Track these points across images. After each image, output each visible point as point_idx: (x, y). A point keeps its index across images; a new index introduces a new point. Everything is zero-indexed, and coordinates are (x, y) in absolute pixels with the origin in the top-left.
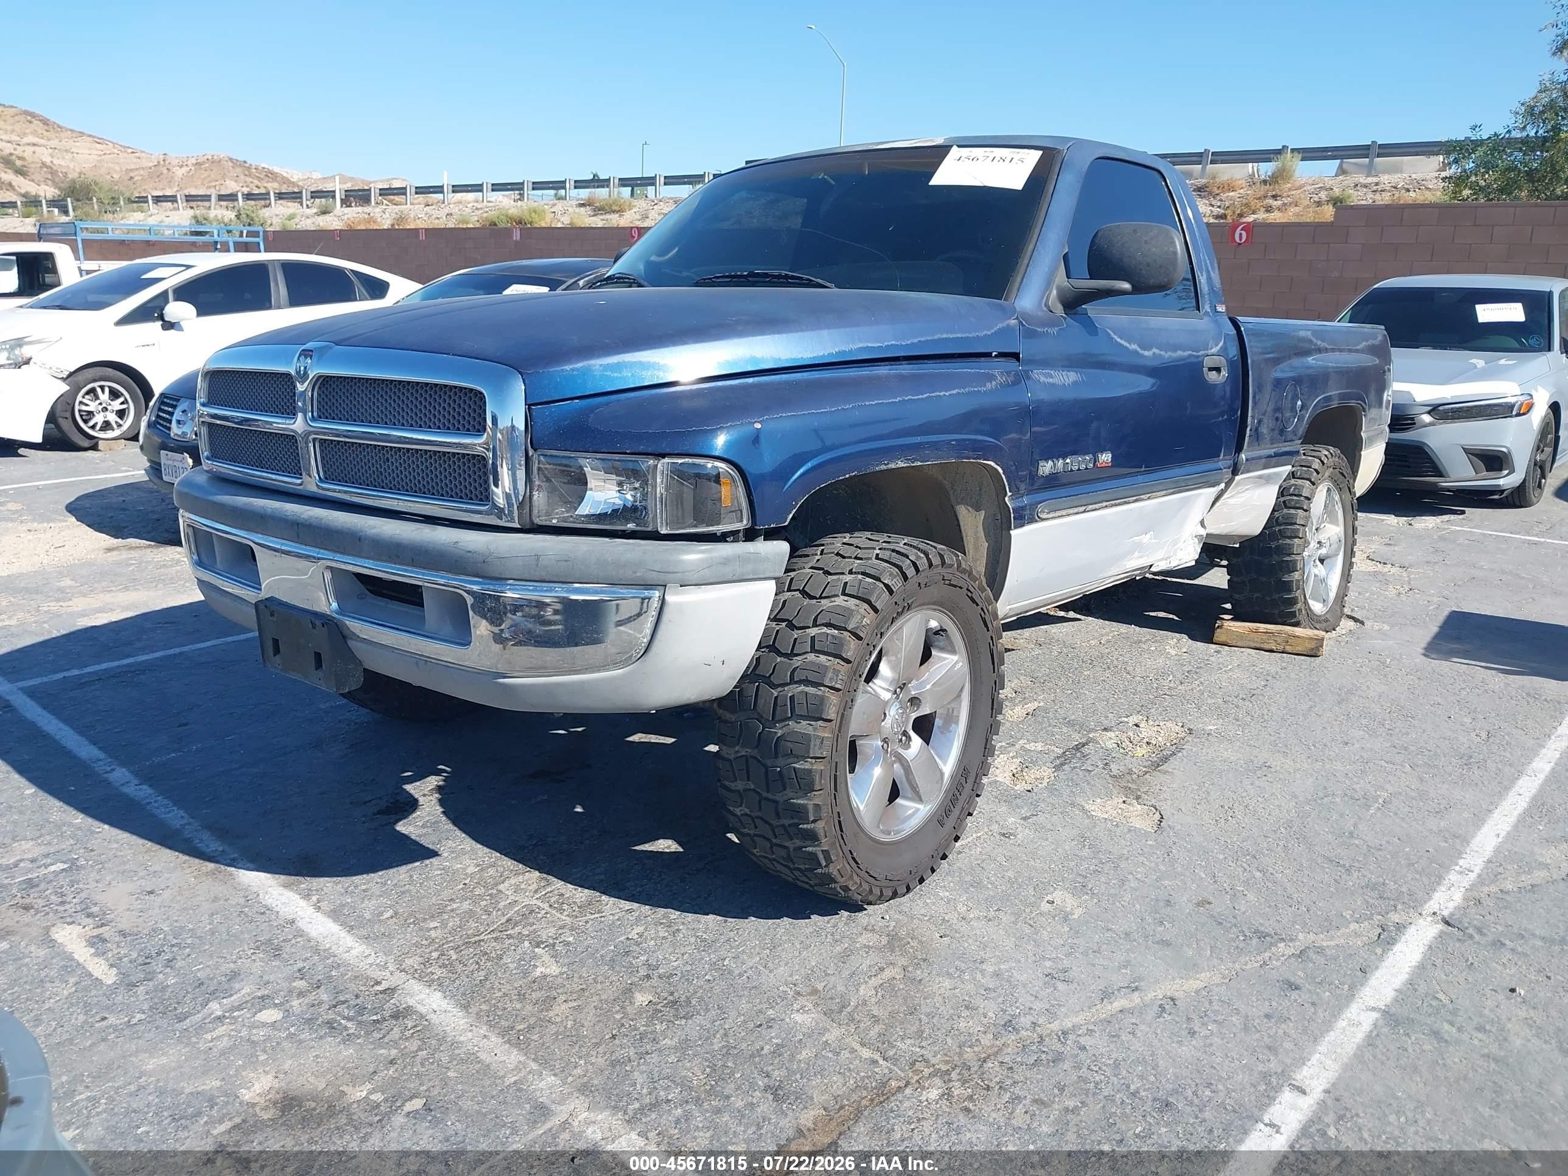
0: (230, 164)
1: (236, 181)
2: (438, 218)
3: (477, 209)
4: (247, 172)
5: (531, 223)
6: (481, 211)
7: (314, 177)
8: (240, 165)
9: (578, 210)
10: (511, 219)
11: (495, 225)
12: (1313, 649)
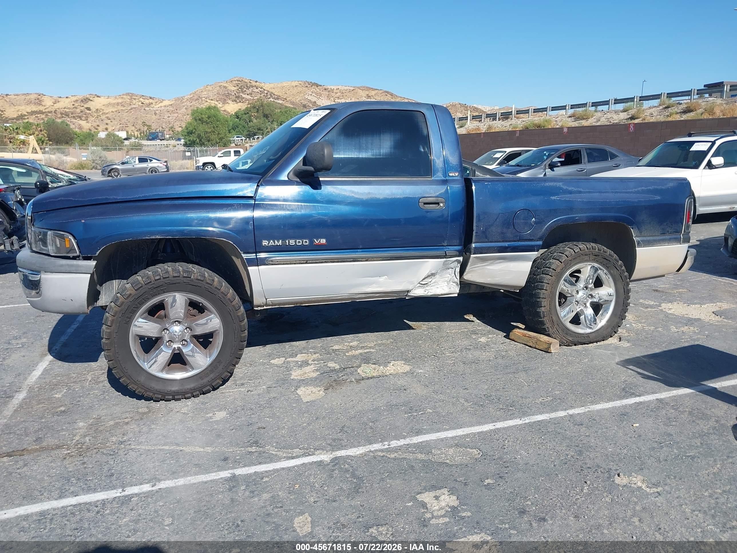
0: (460, 106)
1: (461, 113)
2: (506, 127)
3: (524, 121)
4: (466, 109)
5: (544, 127)
6: (525, 122)
7: (495, 108)
8: (463, 106)
9: (567, 119)
10: (535, 125)
11: (528, 128)
12: (546, 348)
